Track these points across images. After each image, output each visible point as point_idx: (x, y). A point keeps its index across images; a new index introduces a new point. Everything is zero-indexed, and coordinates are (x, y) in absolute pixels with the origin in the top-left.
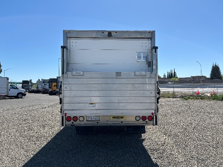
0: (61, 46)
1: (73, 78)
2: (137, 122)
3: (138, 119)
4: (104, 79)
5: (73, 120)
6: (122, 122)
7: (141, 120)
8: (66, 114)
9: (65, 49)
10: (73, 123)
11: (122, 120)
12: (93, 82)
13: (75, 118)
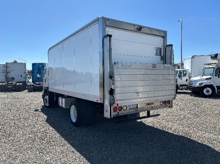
1: (123, 69)
4: (146, 70)
5: (119, 110)
6: (152, 108)
7: (163, 104)
8: (118, 104)
10: (118, 113)
11: (152, 105)
12: (137, 73)
13: (121, 108)
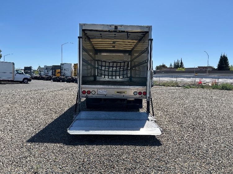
0: (78, 37)
2: (134, 96)
3: (135, 93)
5: (87, 94)
6: (124, 96)
7: (138, 95)
9: (81, 39)
11: (123, 94)
13: (89, 92)
